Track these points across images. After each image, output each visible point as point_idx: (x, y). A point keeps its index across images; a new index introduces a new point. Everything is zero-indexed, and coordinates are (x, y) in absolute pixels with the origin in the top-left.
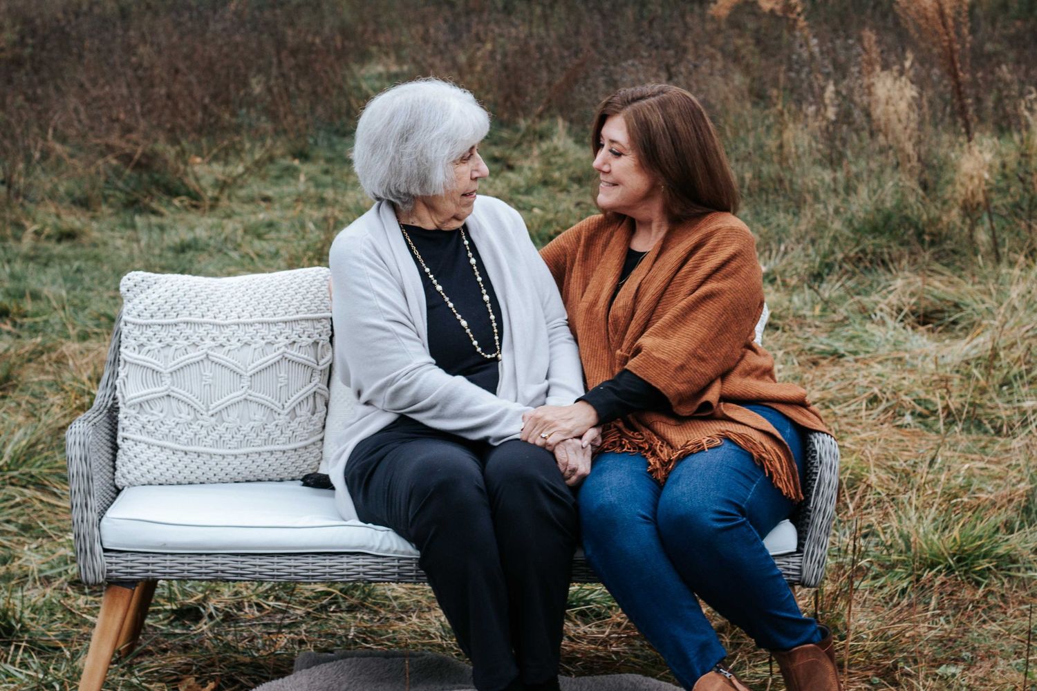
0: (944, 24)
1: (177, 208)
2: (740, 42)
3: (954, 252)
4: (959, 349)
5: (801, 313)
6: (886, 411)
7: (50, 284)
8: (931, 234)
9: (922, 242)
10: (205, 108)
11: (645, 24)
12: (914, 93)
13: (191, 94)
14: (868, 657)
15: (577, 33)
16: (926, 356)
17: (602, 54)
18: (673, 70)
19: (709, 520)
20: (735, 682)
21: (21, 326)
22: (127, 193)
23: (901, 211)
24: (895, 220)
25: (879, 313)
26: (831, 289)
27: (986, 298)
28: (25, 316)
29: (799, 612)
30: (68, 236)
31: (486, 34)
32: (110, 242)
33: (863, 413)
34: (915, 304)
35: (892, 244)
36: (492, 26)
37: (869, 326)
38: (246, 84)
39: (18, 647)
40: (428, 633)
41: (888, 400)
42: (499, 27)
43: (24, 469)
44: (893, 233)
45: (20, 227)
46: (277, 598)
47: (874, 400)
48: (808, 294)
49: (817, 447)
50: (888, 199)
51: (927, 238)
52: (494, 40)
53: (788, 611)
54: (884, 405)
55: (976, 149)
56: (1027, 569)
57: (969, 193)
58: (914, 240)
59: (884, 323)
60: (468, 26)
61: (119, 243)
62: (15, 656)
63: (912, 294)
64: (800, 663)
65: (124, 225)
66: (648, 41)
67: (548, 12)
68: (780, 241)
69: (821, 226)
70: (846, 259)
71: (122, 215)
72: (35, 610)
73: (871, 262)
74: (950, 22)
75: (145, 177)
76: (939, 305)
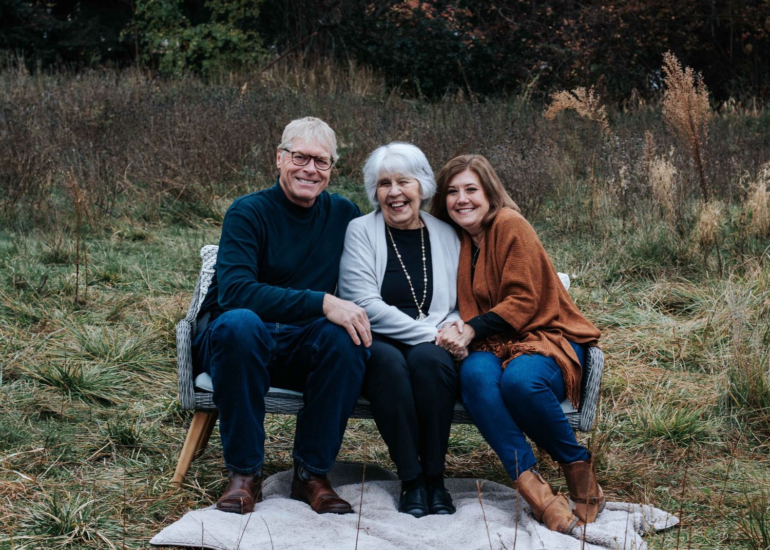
0: (693, 130)
1: (206, 224)
2: (569, 137)
3: (695, 271)
4: (689, 325)
5: (596, 301)
6: (642, 357)
7: (132, 264)
8: (681, 259)
9: (675, 264)
10: (222, 164)
11: (510, 124)
12: (675, 172)
13: (214, 154)
14: (618, 480)
15: (465, 127)
16: (669, 327)
17: (480, 141)
18: (526, 152)
19: (529, 387)
20: (540, 477)
21: (117, 287)
22: (175, 214)
23: (663, 244)
24: (659, 249)
25: (643, 302)
26: (616, 289)
27: (709, 297)
28: (119, 282)
29: (576, 442)
30: (141, 237)
31: (405, 125)
32: (166, 243)
33: (628, 358)
34: (665, 298)
35: (656, 264)
36: (409, 120)
37: (636, 309)
38: (249, 150)
39: (137, 451)
40: (368, 457)
41: (643, 351)
42: (414, 121)
43: (132, 361)
44: (657, 258)
45: (108, 230)
46: (281, 435)
47: (635, 351)
48: (602, 291)
49: (592, 355)
50: (656, 237)
51: (678, 262)
52: (410, 128)
53: (570, 440)
54: (641, 353)
55: (710, 207)
56: (713, 440)
57: (705, 234)
58: (670, 262)
59: (645, 308)
60: (394, 120)
61: (171, 243)
62: (135, 455)
63: (664, 293)
64: (575, 471)
65: (173, 233)
66: (510, 134)
67: (446, 113)
68: (587, 260)
69: (612, 251)
70: (627, 272)
71: (172, 227)
72: (144, 432)
73: (642, 274)
74: (696, 128)
75: (186, 204)
76: (681, 300)
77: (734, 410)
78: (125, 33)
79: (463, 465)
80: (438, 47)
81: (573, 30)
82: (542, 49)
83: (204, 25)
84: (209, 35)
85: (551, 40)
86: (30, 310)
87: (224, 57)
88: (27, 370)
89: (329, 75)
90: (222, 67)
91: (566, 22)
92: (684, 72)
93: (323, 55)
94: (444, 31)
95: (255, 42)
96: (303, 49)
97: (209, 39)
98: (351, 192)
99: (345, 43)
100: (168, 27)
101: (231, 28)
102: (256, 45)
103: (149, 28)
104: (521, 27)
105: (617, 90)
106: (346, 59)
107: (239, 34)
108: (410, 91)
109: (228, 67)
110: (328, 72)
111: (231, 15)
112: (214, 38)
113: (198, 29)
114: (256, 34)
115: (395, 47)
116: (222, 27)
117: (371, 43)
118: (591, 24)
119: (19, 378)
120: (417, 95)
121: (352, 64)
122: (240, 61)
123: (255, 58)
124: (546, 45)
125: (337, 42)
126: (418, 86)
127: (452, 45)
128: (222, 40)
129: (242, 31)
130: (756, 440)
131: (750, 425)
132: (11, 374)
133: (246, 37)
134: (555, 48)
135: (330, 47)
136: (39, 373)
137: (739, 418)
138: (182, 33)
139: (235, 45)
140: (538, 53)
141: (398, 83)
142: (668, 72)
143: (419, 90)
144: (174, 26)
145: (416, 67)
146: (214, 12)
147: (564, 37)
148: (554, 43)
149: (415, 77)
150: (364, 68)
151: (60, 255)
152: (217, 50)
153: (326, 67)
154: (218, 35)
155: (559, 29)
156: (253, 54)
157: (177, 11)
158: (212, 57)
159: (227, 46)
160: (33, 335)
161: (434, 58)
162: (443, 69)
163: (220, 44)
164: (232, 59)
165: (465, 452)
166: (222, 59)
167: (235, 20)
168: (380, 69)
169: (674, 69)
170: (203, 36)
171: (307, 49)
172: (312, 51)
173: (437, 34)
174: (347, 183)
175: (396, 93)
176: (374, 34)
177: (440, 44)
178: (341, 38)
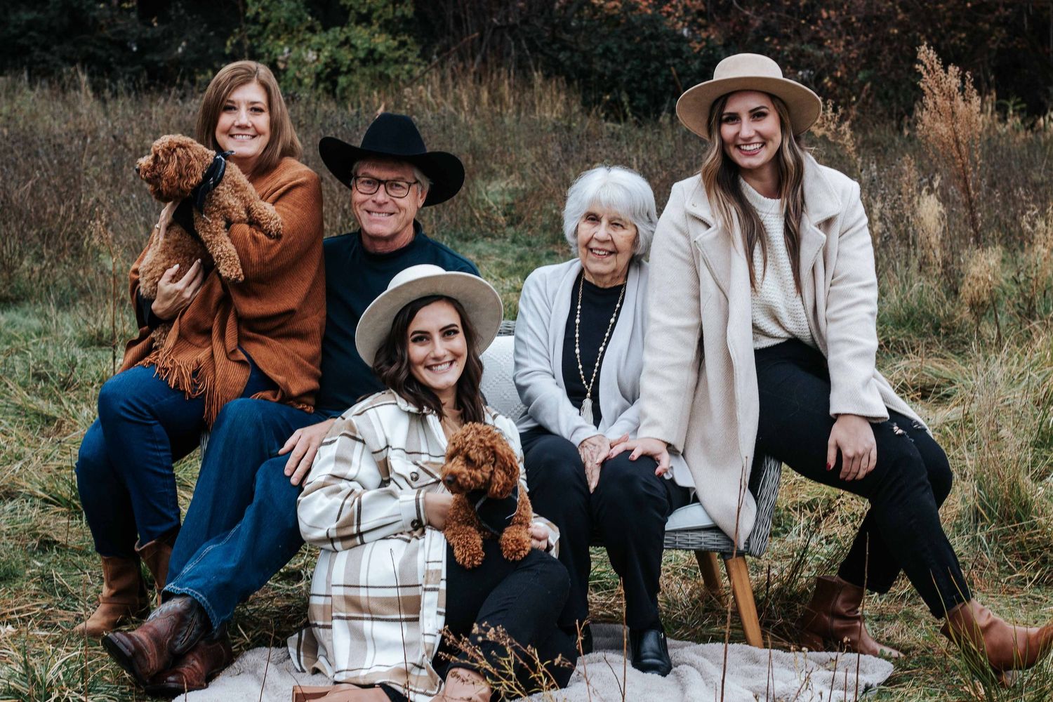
0: (959, 151)
3: (965, 343)
4: (943, 416)
8: (946, 328)
9: (938, 335)
12: (941, 209)
23: (922, 308)
24: (917, 315)
34: (915, 380)
35: (911, 335)
36: (601, 149)
44: (914, 327)
50: (913, 297)
51: (942, 331)
55: (982, 255)
57: (976, 293)
58: (931, 332)
63: (914, 372)
74: (963, 148)
76: (937, 382)
77: (982, 527)
78: (234, 41)
79: (603, 605)
80: (654, 52)
81: (834, 25)
82: (793, 51)
83: (338, 29)
84: (347, 42)
85: (806, 37)
86: (48, 407)
87: (367, 71)
88: (29, 486)
89: (506, 92)
90: (363, 86)
91: (825, 15)
92: (946, 72)
93: (499, 66)
94: (662, 29)
95: (409, 50)
96: (474, 58)
97: (347, 47)
98: (519, 247)
99: (529, 49)
100: (291, 33)
101: (375, 32)
102: (409, 54)
103: (265, 35)
104: (764, 22)
105: (894, 105)
106: (530, 70)
107: (387, 40)
108: (615, 112)
109: (372, 84)
110: (505, 89)
111: (375, 15)
112: (353, 46)
113: (331, 35)
114: (410, 40)
115: (596, 52)
116: (363, 31)
117: (564, 48)
118: (859, 15)
119: (17, 497)
120: (625, 117)
121: (538, 77)
122: (388, 77)
123: (409, 72)
124: (797, 45)
125: (518, 47)
126: (626, 104)
127: (674, 48)
128: (363, 49)
129: (390, 37)
130: (1009, 567)
131: (1002, 547)
132: (7, 492)
133: (396, 43)
134: (809, 49)
135: (508, 54)
136: (44, 490)
137: (989, 538)
138: (309, 40)
139: (382, 55)
140: (788, 56)
141: (598, 101)
142: (924, 73)
143: (628, 110)
144: (299, 31)
145: (625, 79)
146: (353, 12)
147: (822, 34)
148: (809, 42)
149: (623, 93)
150: (554, 82)
151: (105, 336)
152: (357, 63)
153: (503, 81)
154: (359, 42)
155: (815, 24)
156: (407, 67)
157: (303, 11)
158: (350, 71)
159: (372, 57)
160: (44, 440)
161: (649, 67)
162: (661, 80)
163: (362, 55)
164: (377, 74)
165: (607, 588)
166: (364, 74)
167: (381, 21)
168: (576, 83)
169: (933, 68)
170: (338, 43)
171: (479, 58)
172: (484, 61)
173: (652, 34)
174: (515, 236)
175: (597, 115)
176: (566, 36)
177: (657, 47)
178: (523, 42)
